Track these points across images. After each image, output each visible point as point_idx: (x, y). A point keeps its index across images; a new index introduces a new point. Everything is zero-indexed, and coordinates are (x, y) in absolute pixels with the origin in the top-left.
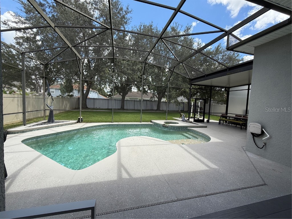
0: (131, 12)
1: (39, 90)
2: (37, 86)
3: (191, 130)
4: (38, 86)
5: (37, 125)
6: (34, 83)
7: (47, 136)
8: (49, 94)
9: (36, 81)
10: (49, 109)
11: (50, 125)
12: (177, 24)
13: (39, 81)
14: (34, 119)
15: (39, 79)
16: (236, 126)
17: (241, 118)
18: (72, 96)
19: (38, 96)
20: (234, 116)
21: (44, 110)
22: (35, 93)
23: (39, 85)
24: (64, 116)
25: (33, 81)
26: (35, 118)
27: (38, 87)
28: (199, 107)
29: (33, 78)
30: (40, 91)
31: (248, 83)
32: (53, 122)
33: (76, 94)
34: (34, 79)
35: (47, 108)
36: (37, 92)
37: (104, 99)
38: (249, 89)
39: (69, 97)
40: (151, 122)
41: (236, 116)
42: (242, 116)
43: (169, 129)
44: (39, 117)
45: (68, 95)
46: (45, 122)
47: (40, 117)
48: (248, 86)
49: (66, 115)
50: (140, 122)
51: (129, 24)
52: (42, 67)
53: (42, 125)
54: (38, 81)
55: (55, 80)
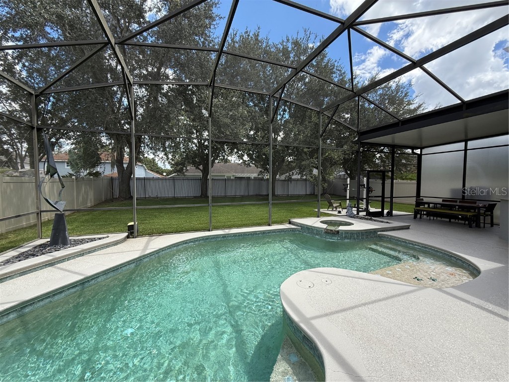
0: (217, 6)
1: (19, 164)
2: (14, 157)
3: (384, 236)
4: (16, 157)
5: (19, 258)
6: (7, 150)
7: (54, 295)
8: (51, 170)
9: (12, 146)
10: (54, 209)
11: (58, 256)
12: (308, 33)
13: (19, 145)
14: (7, 233)
15: (19, 142)
16: (450, 221)
17: (457, 205)
18: (97, 174)
19: (16, 176)
20: (440, 201)
21: (38, 214)
22: (9, 171)
23: (20, 156)
24: (87, 221)
25: (5, 147)
26: (10, 232)
27: (16, 159)
28: (364, 187)
29: (4, 139)
30: (23, 167)
31: (463, 137)
32: (65, 243)
33: (108, 170)
34: (6, 143)
35: (45, 206)
36: (15, 168)
37: (158, 179)
38: (466, 150)
39: (91, 177)
40: (290, 223)
41: (443, 201)
42: (458, 200)
43: (342, 239)
44: (22, 228)
45: (90, 174)
46: (40, 246)
47: (25, 228)
48: (464, 143)
49: (90, 216)
50: (269, 225)
51: (215, 28)
52: (26, 117)
53: (33, 255)
54: (17, 146)
55: (56, 143)
